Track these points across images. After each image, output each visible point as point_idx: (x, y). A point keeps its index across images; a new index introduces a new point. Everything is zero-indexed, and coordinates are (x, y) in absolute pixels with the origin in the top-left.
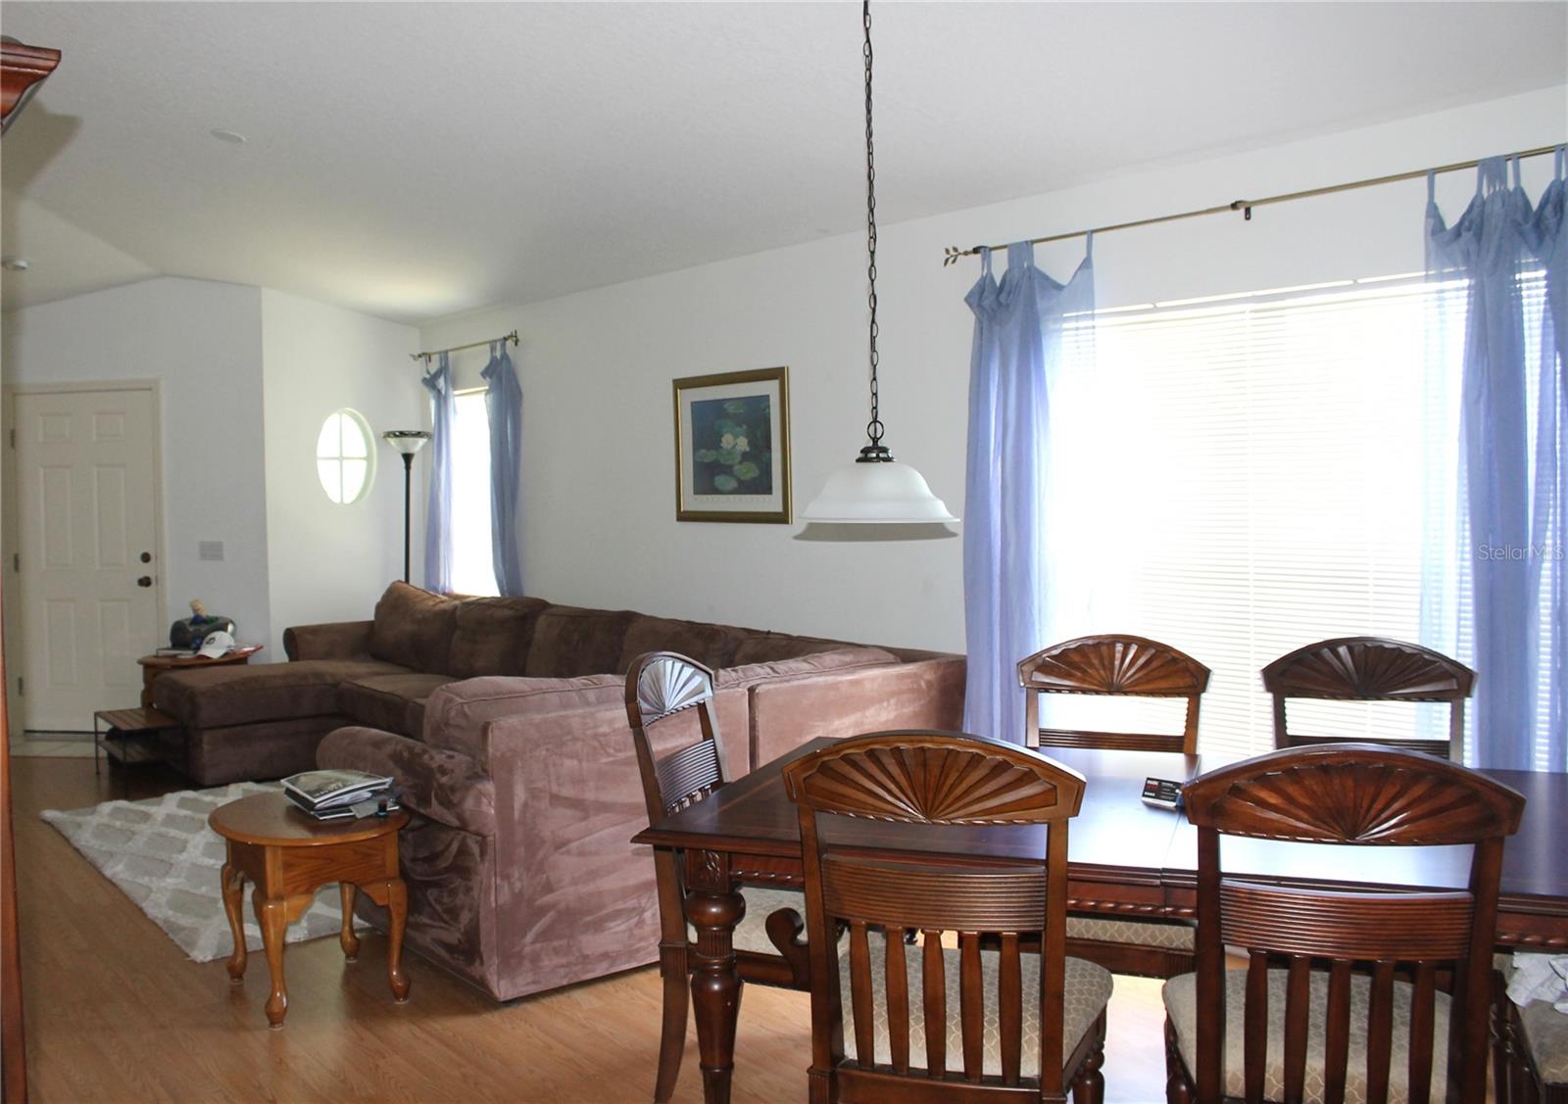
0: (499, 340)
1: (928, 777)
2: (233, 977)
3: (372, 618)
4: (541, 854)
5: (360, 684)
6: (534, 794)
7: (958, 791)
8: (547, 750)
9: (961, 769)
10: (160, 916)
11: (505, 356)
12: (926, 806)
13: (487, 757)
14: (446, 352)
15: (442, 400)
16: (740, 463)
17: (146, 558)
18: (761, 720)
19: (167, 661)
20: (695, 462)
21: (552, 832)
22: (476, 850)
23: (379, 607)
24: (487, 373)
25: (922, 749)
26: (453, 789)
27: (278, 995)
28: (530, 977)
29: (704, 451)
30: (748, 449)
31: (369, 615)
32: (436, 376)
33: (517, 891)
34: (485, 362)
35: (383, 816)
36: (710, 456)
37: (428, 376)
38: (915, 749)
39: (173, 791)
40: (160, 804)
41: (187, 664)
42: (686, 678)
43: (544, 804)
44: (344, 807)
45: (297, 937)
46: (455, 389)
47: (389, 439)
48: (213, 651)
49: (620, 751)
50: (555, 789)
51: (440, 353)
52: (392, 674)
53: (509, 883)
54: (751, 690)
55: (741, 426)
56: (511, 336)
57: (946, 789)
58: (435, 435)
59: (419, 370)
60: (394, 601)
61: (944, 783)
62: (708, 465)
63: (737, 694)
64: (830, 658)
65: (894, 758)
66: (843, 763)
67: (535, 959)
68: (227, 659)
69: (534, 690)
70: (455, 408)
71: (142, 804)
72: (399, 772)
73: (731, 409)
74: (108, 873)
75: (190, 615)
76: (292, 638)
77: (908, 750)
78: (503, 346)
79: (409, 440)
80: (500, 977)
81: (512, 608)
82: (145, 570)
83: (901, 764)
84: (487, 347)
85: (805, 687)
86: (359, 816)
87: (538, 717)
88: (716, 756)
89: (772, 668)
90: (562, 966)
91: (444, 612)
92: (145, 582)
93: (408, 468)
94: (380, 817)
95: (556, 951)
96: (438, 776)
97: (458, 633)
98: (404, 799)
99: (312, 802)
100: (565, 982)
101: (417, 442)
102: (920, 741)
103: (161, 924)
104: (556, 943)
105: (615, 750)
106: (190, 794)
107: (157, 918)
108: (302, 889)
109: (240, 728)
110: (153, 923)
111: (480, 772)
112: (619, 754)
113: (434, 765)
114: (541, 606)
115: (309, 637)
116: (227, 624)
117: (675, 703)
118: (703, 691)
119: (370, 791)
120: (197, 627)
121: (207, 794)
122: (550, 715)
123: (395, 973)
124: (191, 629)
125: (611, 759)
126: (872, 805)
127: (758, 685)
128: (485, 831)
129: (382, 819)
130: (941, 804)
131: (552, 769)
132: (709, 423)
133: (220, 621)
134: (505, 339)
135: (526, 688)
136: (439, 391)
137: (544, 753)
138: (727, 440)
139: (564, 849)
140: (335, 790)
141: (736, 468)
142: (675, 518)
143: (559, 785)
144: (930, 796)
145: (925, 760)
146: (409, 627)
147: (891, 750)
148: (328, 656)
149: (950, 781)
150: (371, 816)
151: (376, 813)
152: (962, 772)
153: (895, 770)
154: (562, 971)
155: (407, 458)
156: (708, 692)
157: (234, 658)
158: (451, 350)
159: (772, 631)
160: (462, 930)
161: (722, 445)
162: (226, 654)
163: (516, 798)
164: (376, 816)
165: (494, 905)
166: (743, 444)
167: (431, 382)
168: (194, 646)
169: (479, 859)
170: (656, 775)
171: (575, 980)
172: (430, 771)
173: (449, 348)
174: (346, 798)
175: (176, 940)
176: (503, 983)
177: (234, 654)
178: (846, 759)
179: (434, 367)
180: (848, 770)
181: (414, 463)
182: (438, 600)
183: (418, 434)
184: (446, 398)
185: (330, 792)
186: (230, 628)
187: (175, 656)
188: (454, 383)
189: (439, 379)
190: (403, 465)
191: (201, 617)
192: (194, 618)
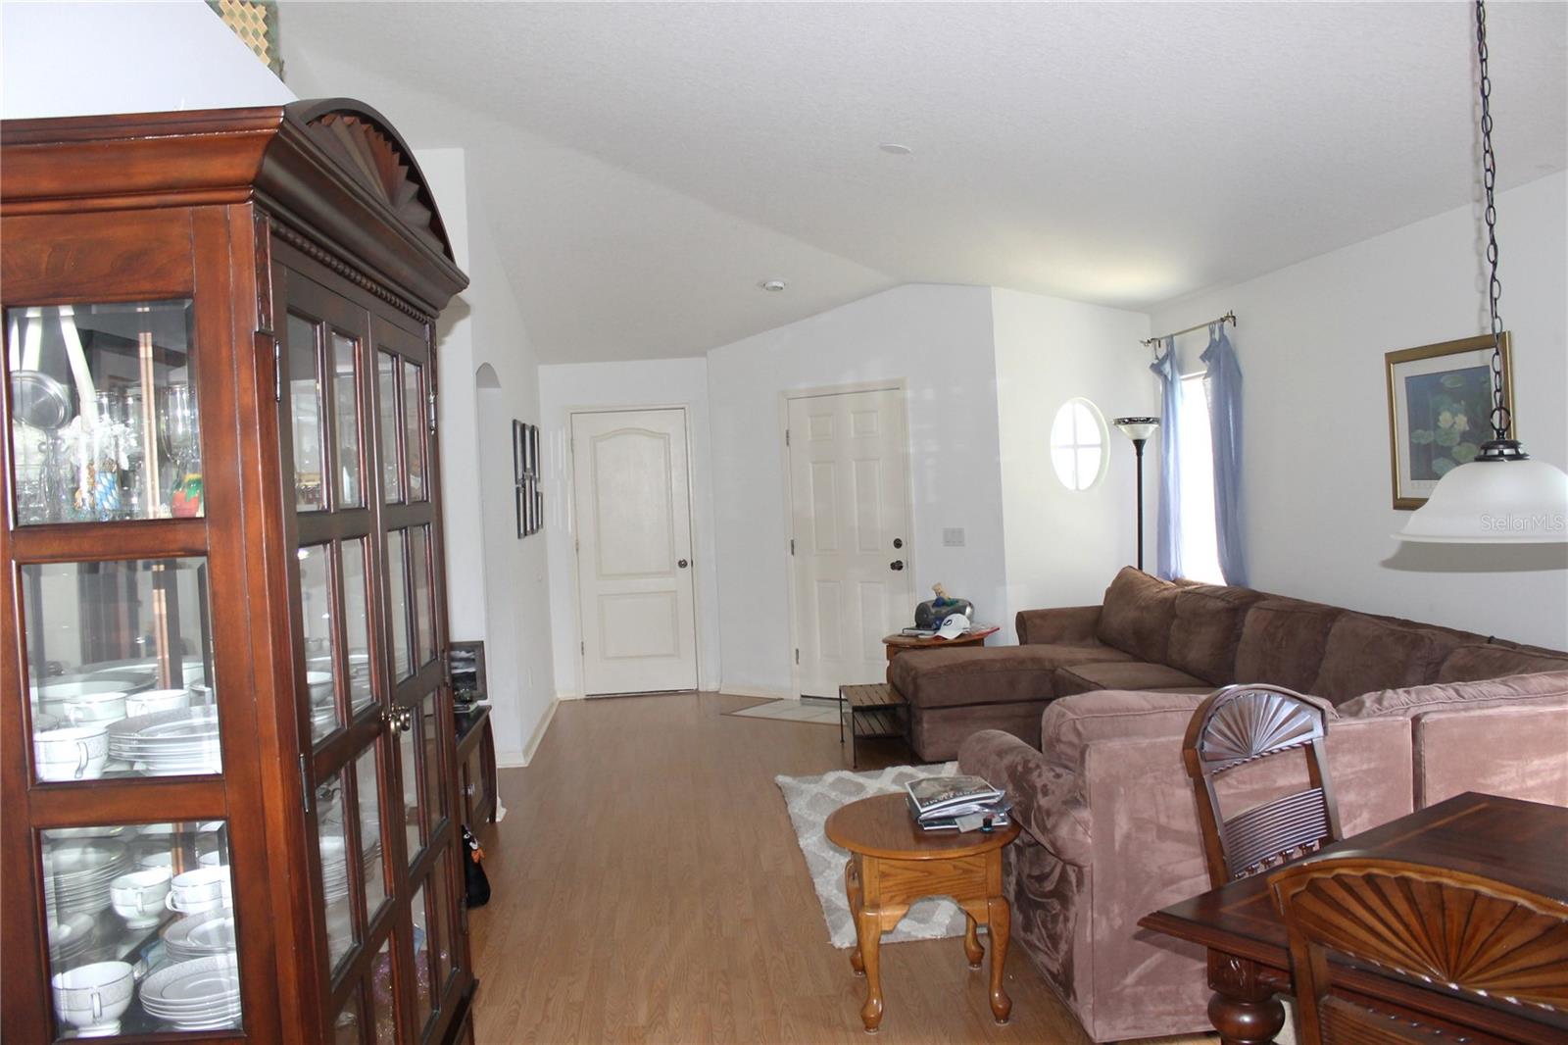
0: (1218, 321)
1: (1448, 926)
2: (856, 970)
3: (1102, 604)
4: (1146, 890)
5: (1073, 672)
6: (1139, 824)
7: (1497, 951)
8: (1155, 778)
9: (1498, 923)
10: (825, 894)
11: (1223, 337)
12: (1447, 961)
13: (1084, 782)
14: (1172, 336)
15: (1169, 385)
16: (1459, 444)
17: (898, 544)
18: (1429, 755)
19: (907, 640)
20: (1411, 443)
21: (1160, 867)
22: (1073, 878)
23: (1109, 592)
24: (1205, 357)
25: (1439, 886)
26: (1049, 813)
27: (875, 1001)
28: (1130, 1021)
29: (1419, 431)
30: (1468, 428)
31: (1098, 600)
32: (1162, 362)
33: (1116, 927)
34: (1205, 344)
35: (989, 832)
36: (1427, 437)
37: (1156, 362)
38: (1427, 883)
39: (894, 764)
40: (877, 778)
41: (926, 644)
42: (1286, 715)
43: (1150, 836)
44: (950, 819)
45: (935, 933)
46: (1181, 373)
47: (1120, 426)
48: (949, 632)
49: (1244, 783)
50: (1163, 820)
51: (1166, 337)
52: (1112, 661)
53: (1108, 919)
54: (1416, 720)
55: (1459, 402)
56: (1228, 317)
57: (1476, 945)
58: (1163, 419)
59: (1149, 356)
60: (1124, 588)
61: (1473, 937)
62: (1427, 447)
63: (1396, 723)
64: (1539, 681)
65: (1402, 891)
66: (1335, 884)
67: (1137, 1002)
68: (960, 640)
69: (1155, 708)
70: (1182, 393)
71: (863, 776)
72: (1010, 787)
73: (1447, 383)
74: (802, 843)
75: (932, 598)
76: (1024, 621)
77: (1420, 882)
78: (1221, 329)
79: (1141, 426)
80: (1095, 1014)
81: (1223, 600)
82: (897, 555)
83: (1411, 901)
84: (1207, 329)
85: (1489, 720)
86: (962, 830)
87: (1144, 742)
88: (1326, 807)
89: (1457, 691)
90: (1170, 1014)
91: (1165, 600)
92: (897, 566)
93: (1139, 454)
94: (985, 832)
95: (1163, 998)
96: (1040, 796)
97: (1176, 622)
98: (1014, 815)
99: (919, 811)
100: (1173, 1032)
101: (1147, 428)
102: (1434, 874)
103: (822, 900)
104: (1162, 988)
105: (1239, 782)
106: (907, 769)
107: (822, 895)
108: (898, 899)
109: (958, 709)
110: (816, 899)
111: (1076, 800)
112: (1243, 786)
113: (1039, 784)
114: (1258, 596)
115: (1038, 621)
116: (965, 607)
117: (1267, 745)
118: (1312, 730)
119: (981, 805)
120: (939, 609)
121: (923, 771)
122: (1159, 740)
123: (997, 995)
124: (933, 611)
125: (1232, 791)
126: (1375, 948)
127: (1426, 713)
128: (1081, 861)
129: (988, 835)
130: (1469, 965)
131: (1160, 798)
132: (1424, 399)
133: (960, 604)
134: (1223, 320)
135: (1146, 705)
136: (1166, 377)
137: (1151, 781)
138: (1445, 418)
139: (1174, 887)
140: (944, 800)
141: (1456, 449)
142: (1392, 506)
143: (1168, 817)
144: (1453, 952)
145: (1443, 902)
146: (1131, 614)
147: (1396, 879)
148: (1054, 640)
149: (1481, 937)
150: (975, 831)
151: (981, 828)
152: (1499, 926)
153: (1402, 907)
154: (1169, 1019)
155: (1139, 444)
156: (1319, 731)
157: (969, 639)
158: (1176, 334)
159: (1496, 637)
160: (1060, 961)
161: (1439, 424)
162: (961, 635)
163: (1117, 828)
164: (980, 830)
165: (1089, 940)
166: (1462, 422)
167: (1157, 368)
168: (934, 626)
169: (1075, 889)
170: (1219, 834)
171: (1185, 1031)
172: (1034, 788)
173: (1174, 333)
174: (952, 811)
175: (828, 921)
176: (1098, 1023)
177: (970, 635)
178: (1338, 879)
179: (1162, 352)
180: (1341, 895)
181: (1145, 449)
182: (1163, 587)
183: (1147, 420)
184: (1172, 383)
185: (939, 801)
186: (968, 610)
187: (916, 636)
188: (1180, 367)
189: (1166, 365)
190: (1135, 451)
191: (942, 599)
192: (937, 600)
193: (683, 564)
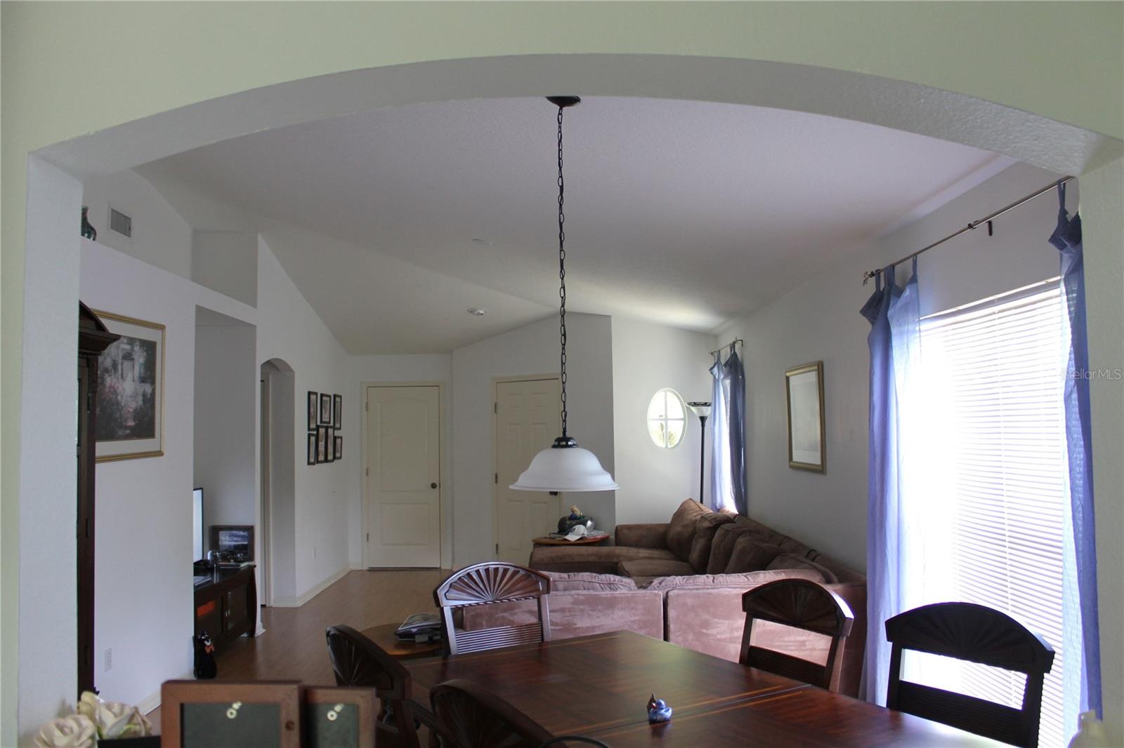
3: (670, 522)
11: (734, 353)
14: (719, 351)
15: (716, 381)
18: (672, 614)
19: (550, 540)
24: (728, 366)
32: (713, 367)
35: (431, 644)
41: (559, 543)
44: (412, 635)
47: (692, 407)
48: (572, 537)
54: (667, 593)
56: (737, 340)
58: (714, 405)
68: (579, 542)
75: (569, 514)
76: (617, 531)
78: (734, 347)
79: (704, 408)
92: (554, 493)
93: (703, 426)
94: (429, 643)
99: (399, 630)
101: (707, 409)
115: (626, 532)
116: (587, 521)
120: (571, 522)
124: (568, 522)
133: (584, 519)
134: (735, 342)
136: (714, 376)
155: (703, 419)
157: (587, 541)
162: (579, 539)
167: (711, 370)
168: (565, 532)
173: (720, 348)
174: (414, 630)
177: (586, 539)
179: (715, 360)
181: (707, 423)
183: (705, 404)
184: (718, 380)
185: (412, 625)
187: (555, 538)
189: (715, 369)
190: (700, 424)
191: (575, 515)
192: (572, 515)
193: (434, 486)
